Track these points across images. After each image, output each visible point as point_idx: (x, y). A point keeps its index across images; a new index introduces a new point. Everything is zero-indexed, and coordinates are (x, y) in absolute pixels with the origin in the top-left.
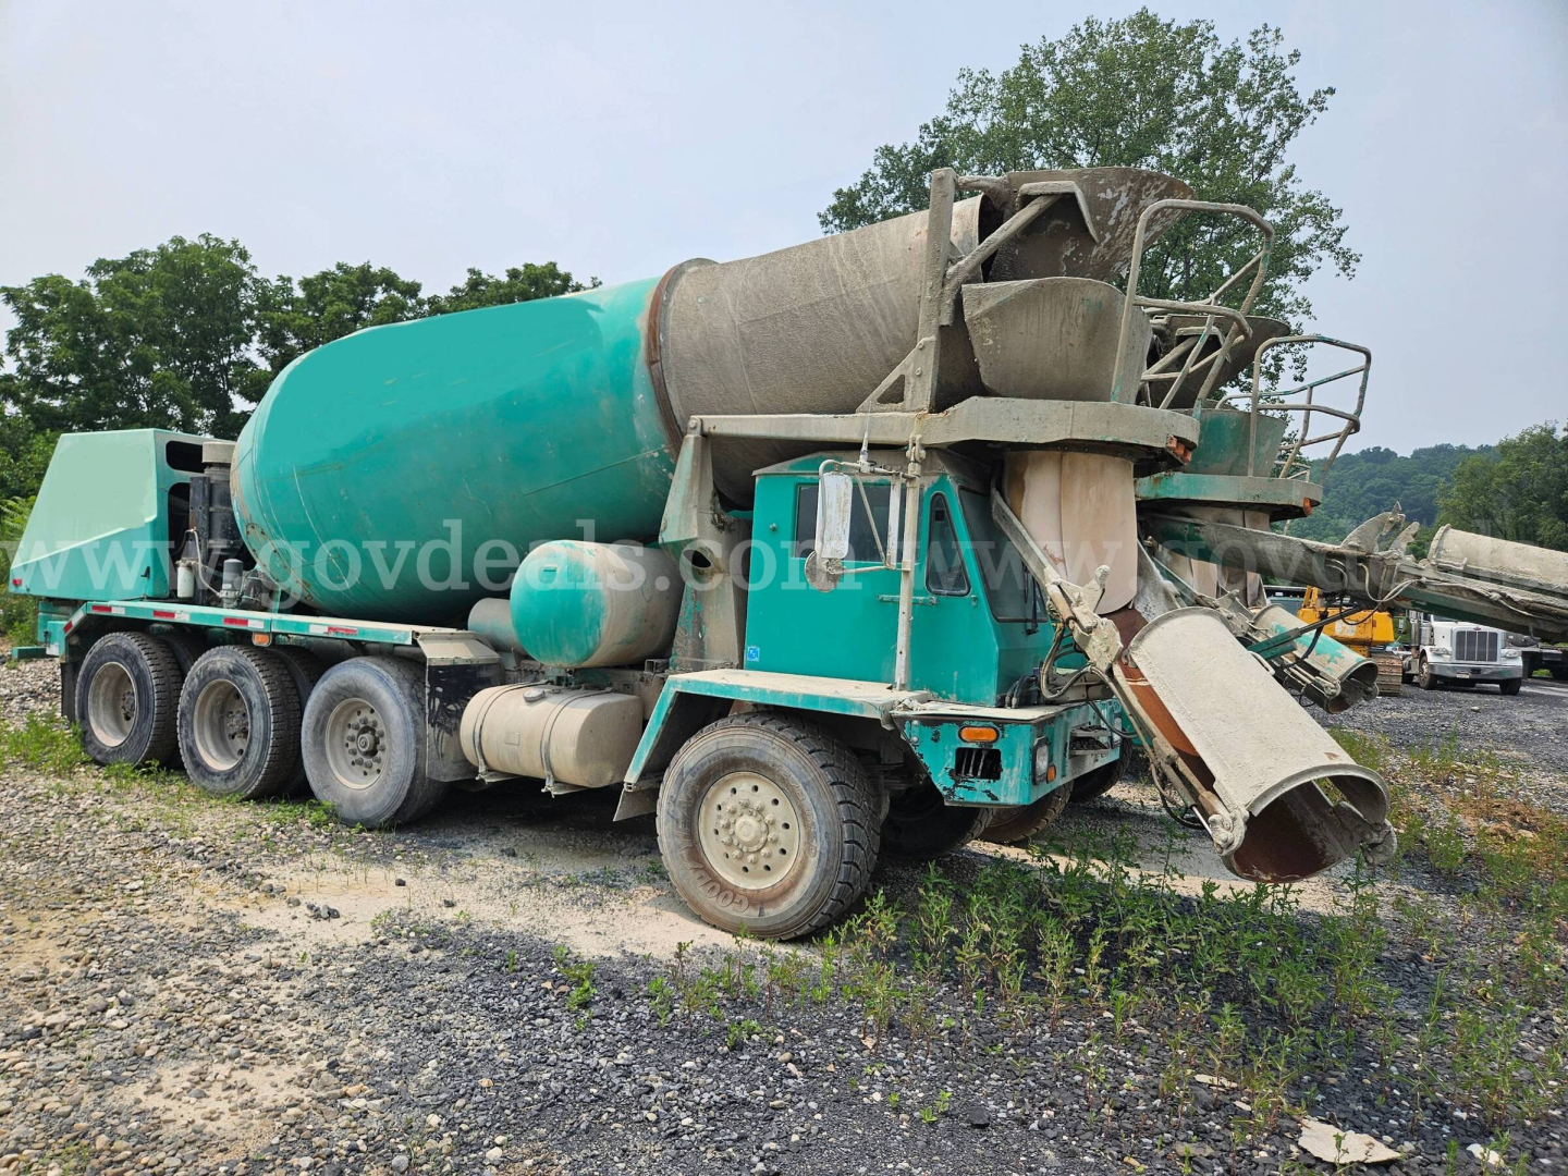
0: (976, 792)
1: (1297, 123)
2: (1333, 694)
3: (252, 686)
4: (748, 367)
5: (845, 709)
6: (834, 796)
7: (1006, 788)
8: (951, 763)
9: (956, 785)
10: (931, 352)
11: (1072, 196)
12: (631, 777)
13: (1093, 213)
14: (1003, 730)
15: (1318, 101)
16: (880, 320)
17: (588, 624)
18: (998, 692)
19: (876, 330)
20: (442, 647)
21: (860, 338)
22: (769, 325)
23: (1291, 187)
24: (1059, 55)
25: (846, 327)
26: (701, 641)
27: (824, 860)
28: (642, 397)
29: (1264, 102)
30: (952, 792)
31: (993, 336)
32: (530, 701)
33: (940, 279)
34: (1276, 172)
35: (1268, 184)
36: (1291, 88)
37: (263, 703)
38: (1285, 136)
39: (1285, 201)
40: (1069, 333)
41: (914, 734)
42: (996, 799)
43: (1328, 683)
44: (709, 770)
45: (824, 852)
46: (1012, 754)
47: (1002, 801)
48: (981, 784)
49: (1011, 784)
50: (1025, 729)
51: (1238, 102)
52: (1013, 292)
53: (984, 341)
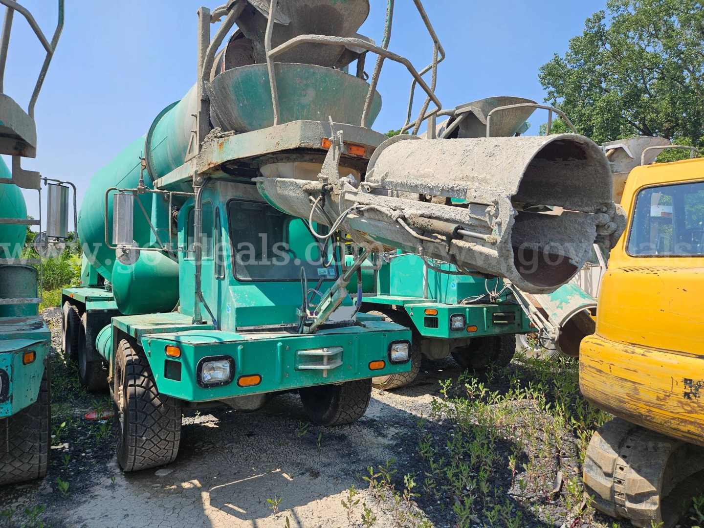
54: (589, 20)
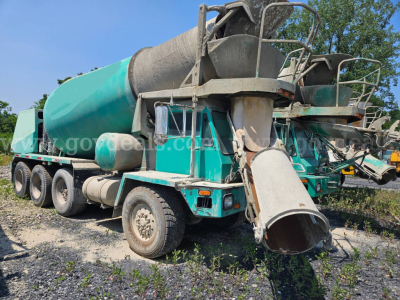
0: (204, 212)
1: (392, 12)
2: (380, 180)
3: (42, 176)
4: (154, 77)
6: (163, 212)
7: (214, 211)
8: (196, 202)
9: (197, 210)
10: (199, 66)
11: (241, 8)
12: (116, 204)
13: (253, 13)
14: (212, 191)
23: (392, 31)
30: (196, 212)
31: (218, 58)
32: (99, 180)
33: (201, 41)
35: (385, 31)
39: (391, 35)
40: (242, 55)
43: (377, 175)
46: (216, 200)
47: (212, 215)
48: (205, 210)
50: (220, 191)
51: (374, 8)
53: (215, 60)
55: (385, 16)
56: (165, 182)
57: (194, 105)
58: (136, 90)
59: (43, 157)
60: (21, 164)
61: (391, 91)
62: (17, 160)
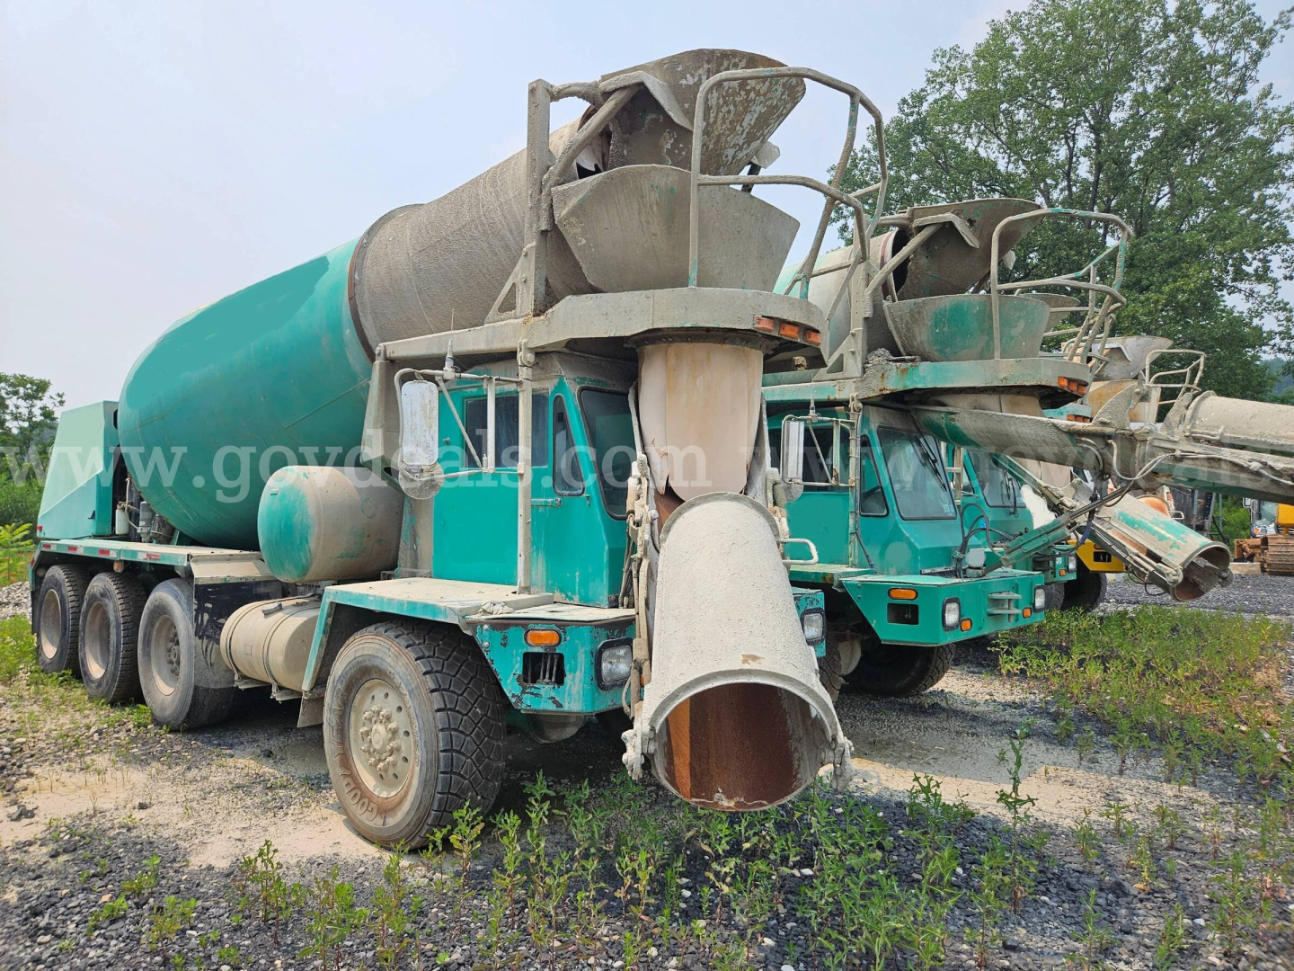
0: (541, 699)
1: (1264, 44)
2: (1175, 582)
3: (111, 606)
4: (420, 293)
5: (434, 616)
6: (431, 703)
7: (570, 695)
8: (518, 668)
9: (523, 692)
10: (533, 257)
11: (644, 86)
12: (306, 686)
14: (565, 632)
15: (1283, 21)
16: (509, 235)
17: (298, 542)
18: (610, 593)
19: (507, 245)
20: (214, 566)
21: (496, 254)
22: (431, 252)
23: (1270, 104)
24: (1025, 21)
25: (485, 245)
26: (416, 551)
27: (424, 769)
28: (349, 332)
29: (1231, 32)
30: (519, 699)
31: (584, 234)
32: (267, 613)
33: (537, 186)
34: (1253, 92)
35: (1247, 105)
36: (1253, 14)
37: (117, 620)
38: (1256, 59)
39: (1265, 118)
40: (648, 222)
41: (485, 640)
42: (561, 706)
43: (1169, 570)
44: (351, 678)
45: (424, 761)
46: (575, 658)
47: (566, 708)
48: (545, 689)
49: (575, 690)
50: (586, 630)
51: (1204, 35)
52: (588, 187)
53: (577, 238)
54: (904, 101)
55: (1241, 58)
56: (434, 608)
57: (524, 373)
58: (371, 333)
59: (115, 548)
60: (56, 572)
61: (1282, 295)
62: (47, 560)
